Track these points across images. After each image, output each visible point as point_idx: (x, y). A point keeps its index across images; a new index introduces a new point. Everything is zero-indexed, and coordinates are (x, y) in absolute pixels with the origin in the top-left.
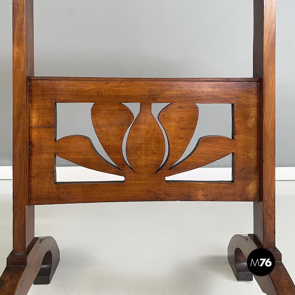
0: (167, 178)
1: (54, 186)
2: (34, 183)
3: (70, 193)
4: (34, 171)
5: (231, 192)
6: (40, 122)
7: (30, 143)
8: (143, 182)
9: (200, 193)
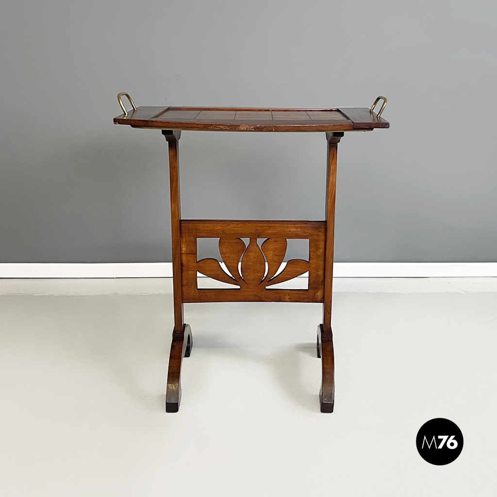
0: (267, 288)
1: (197, 291)
2: (185, 289)
3: (207, 296)
4: (185, 282)
5: (306, 296)
6: (187, 250)
7: (182, 264)
8: (252, 290)
9: (287, 297)
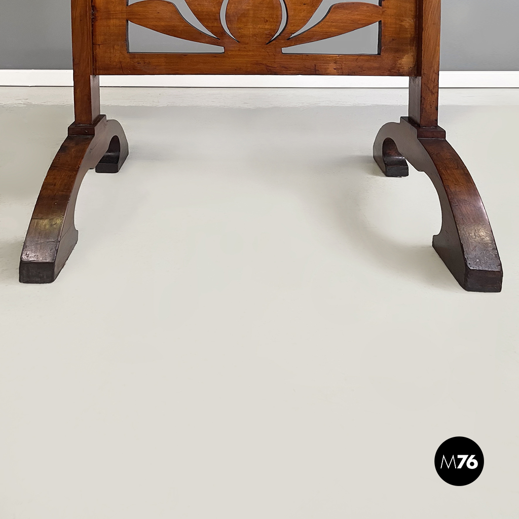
2: (99, 51)
3: (149, 63)
4: (100, 39)
5: (376, 65)
7: (93, 7)
8: (250, 53)
9: (332, 66)
